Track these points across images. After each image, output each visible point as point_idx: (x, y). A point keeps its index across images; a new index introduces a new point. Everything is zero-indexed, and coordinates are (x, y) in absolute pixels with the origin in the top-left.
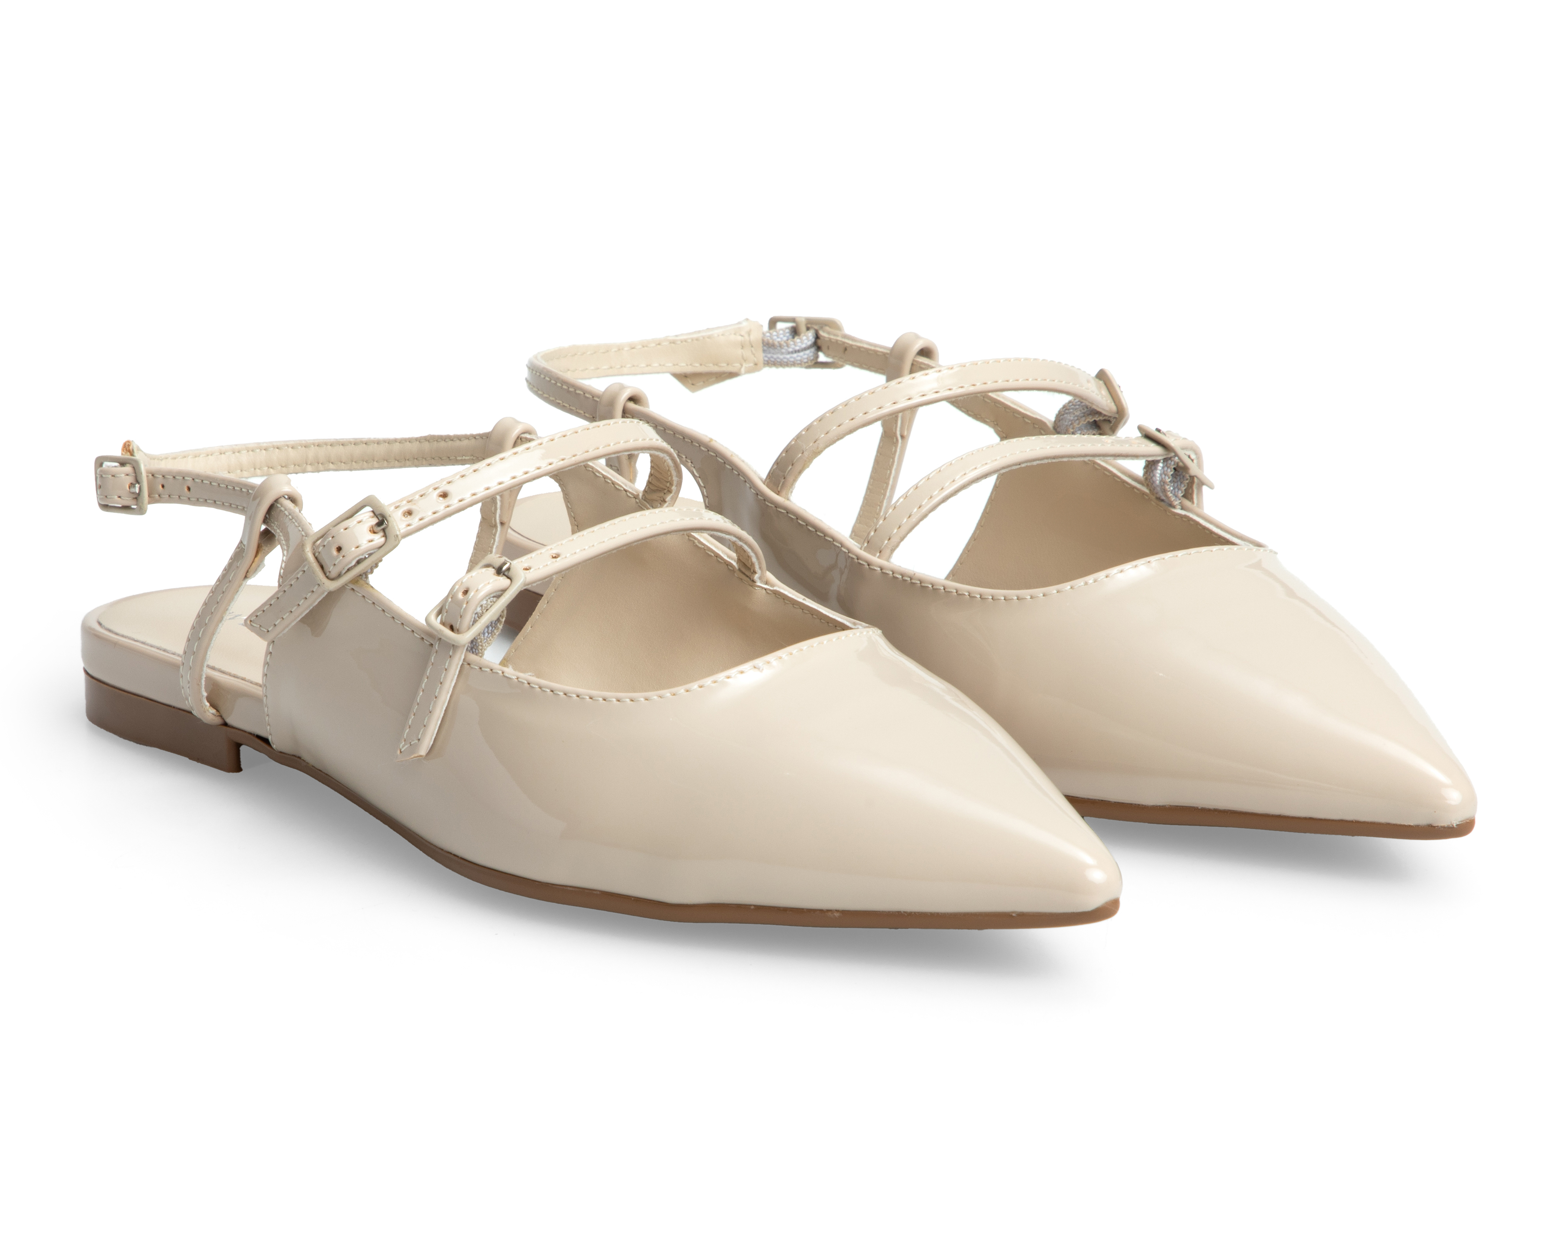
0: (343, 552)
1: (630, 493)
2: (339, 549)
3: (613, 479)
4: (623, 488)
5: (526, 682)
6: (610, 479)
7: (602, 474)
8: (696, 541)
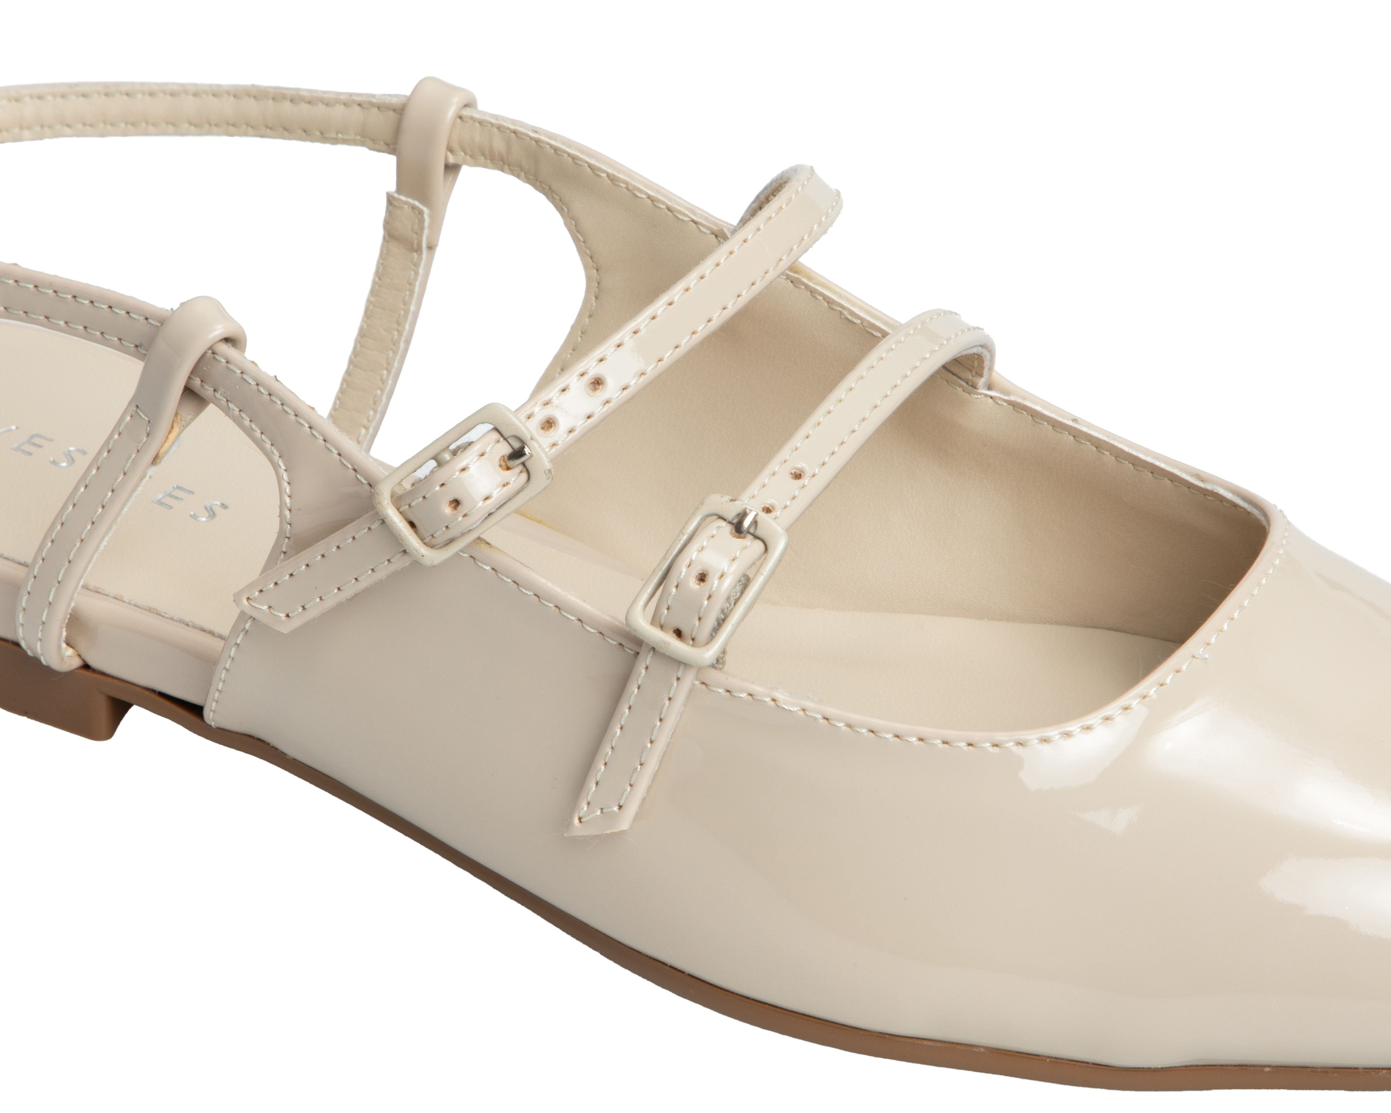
0: (463, 509)
1: (704, 226)
2: (456, 503)
3: (670, 204)
4: (689, 217)
5: (819, 716)
6: (664, 203)
7: (646, 194)
8: (845, 312)
